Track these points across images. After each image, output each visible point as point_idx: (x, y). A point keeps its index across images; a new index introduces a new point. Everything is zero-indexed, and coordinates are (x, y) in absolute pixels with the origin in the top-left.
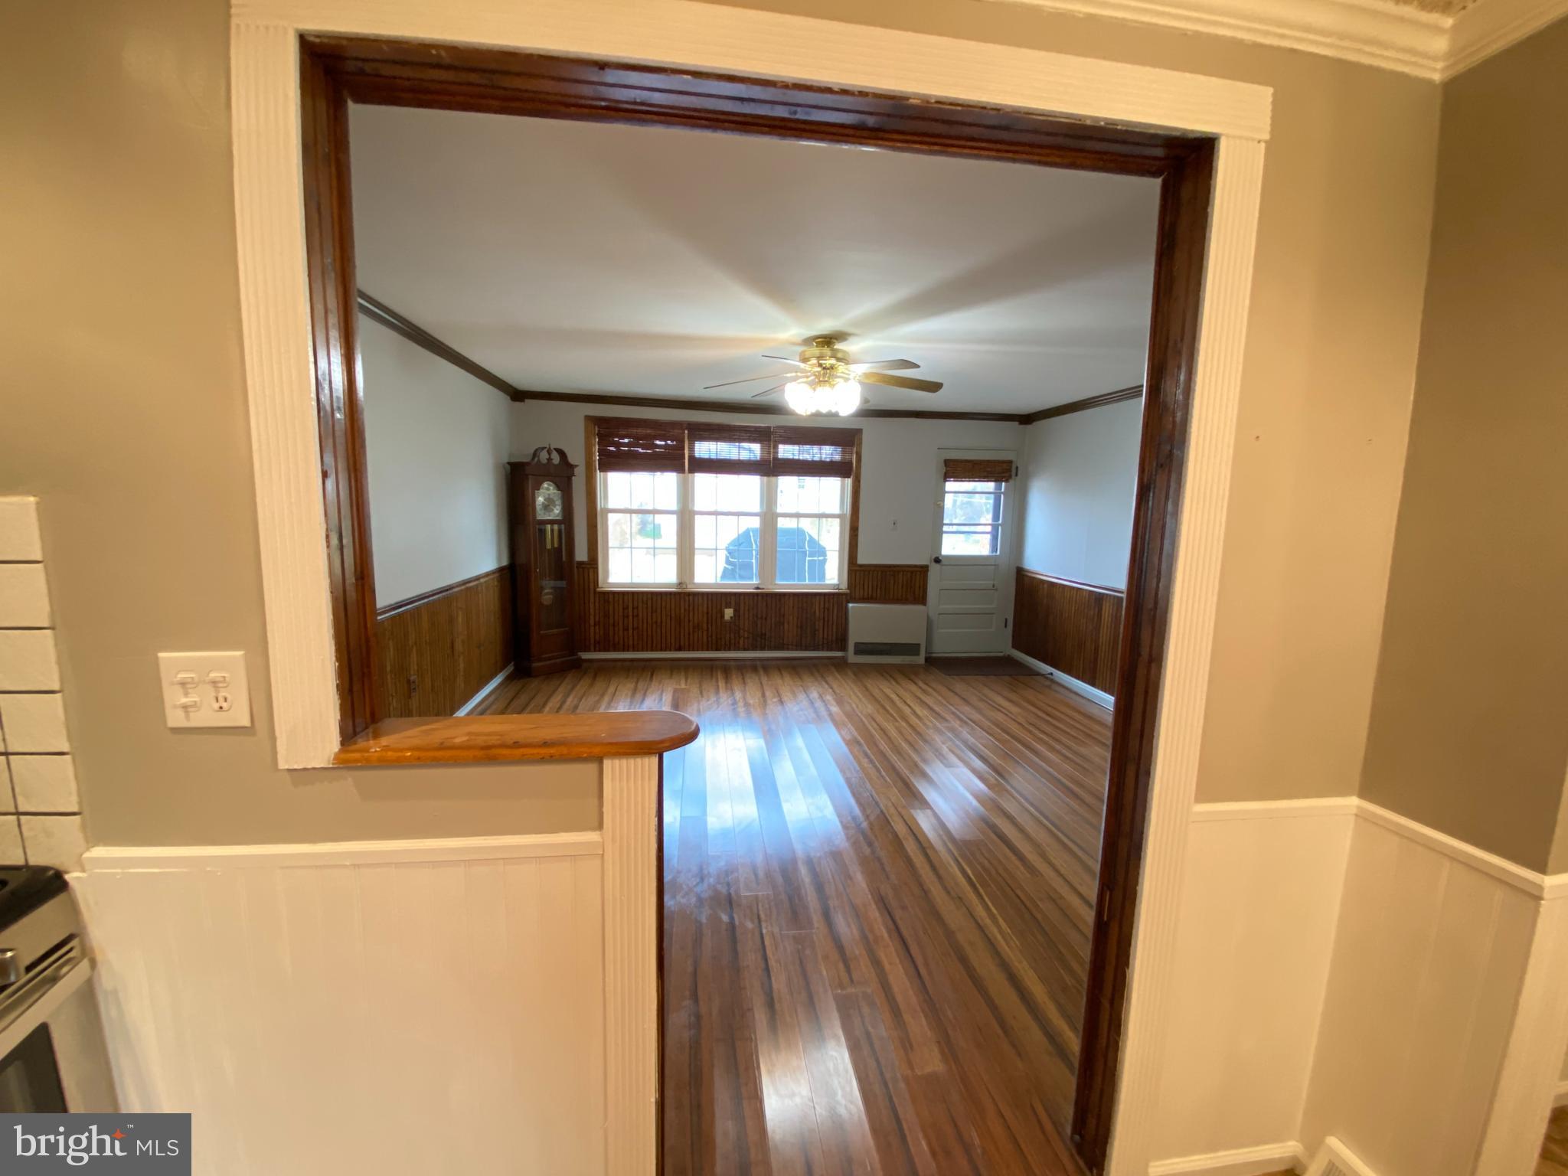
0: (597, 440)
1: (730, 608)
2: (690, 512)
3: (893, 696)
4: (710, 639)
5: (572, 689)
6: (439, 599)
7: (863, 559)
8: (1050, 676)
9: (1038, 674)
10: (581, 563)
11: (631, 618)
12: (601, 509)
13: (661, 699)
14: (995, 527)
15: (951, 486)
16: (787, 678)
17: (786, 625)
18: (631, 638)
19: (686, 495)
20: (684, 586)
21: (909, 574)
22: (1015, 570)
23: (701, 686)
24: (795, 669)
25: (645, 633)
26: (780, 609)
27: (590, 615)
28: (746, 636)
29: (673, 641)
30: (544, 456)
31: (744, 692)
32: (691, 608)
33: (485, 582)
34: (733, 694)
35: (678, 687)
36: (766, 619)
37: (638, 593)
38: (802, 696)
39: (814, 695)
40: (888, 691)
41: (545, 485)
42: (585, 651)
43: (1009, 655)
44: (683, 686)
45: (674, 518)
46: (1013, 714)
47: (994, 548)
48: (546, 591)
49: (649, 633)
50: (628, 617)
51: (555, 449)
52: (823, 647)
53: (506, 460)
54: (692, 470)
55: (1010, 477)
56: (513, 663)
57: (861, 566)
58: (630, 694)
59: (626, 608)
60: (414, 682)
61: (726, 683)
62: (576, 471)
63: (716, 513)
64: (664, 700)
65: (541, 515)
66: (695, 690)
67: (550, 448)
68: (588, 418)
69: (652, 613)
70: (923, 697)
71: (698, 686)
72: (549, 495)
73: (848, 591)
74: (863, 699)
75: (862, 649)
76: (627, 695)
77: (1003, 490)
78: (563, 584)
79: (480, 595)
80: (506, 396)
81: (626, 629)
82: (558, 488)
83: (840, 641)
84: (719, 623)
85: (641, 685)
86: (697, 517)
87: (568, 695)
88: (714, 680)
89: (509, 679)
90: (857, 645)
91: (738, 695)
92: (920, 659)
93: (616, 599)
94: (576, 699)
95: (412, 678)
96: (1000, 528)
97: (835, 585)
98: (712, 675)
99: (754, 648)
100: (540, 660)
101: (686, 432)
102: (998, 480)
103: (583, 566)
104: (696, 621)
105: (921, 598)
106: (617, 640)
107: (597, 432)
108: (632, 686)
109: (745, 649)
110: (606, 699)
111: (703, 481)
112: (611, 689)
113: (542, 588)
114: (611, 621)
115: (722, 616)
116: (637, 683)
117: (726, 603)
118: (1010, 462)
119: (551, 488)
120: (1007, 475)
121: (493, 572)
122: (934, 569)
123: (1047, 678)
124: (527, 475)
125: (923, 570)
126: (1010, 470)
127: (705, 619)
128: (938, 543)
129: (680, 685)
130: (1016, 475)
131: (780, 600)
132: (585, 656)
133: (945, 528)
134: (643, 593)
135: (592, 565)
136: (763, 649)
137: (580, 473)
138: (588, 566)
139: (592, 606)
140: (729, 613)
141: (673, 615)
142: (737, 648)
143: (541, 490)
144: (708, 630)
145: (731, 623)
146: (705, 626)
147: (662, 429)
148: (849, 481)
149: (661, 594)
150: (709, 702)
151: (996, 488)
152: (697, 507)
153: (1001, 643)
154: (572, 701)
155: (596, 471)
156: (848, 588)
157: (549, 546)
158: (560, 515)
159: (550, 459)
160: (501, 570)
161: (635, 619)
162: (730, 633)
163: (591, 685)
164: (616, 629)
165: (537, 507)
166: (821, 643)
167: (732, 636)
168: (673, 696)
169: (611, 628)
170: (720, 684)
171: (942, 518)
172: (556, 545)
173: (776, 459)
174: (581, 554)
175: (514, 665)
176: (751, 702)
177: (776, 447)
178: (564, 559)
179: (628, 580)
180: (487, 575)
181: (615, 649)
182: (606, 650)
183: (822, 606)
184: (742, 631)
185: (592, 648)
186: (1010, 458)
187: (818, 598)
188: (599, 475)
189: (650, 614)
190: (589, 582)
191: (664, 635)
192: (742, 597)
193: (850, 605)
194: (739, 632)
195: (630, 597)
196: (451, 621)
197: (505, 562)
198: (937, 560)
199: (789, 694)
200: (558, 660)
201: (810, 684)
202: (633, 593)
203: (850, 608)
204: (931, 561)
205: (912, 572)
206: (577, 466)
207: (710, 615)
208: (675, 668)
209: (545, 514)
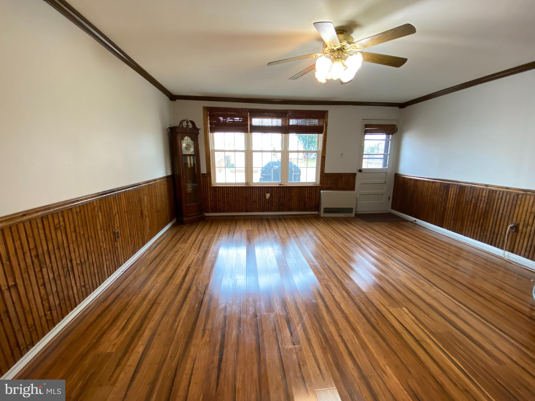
0: (209, 118)
1: (269, 193)
2: (250, 150)
3: (348, 233)
4: (260, 207)
5: (202, 230)
6: (132, 190)
7: (327, 170)
8: (415, 222)
9: (408, 221)
10: (203, 174)
11: (226, 198)
12: (212, 150)
13: (242, 235)
14: (385, 156)
15: (367, 137)
16: (296, 224)
17: (293, 201)
18: (226, 207)
19: (248, 143)
20: (249, 184)
21: (347, 177)
22: (394, 175)
23: (258, 228)
24: (298, 219)
25: (232, 204)
26: (290, 193)
27: (208, 197)
28: (275, 205)
29: (244, 207)
30: (185, 124)
31: (278, 231)
32: (252, 193)
33: (159, 182)
34: (274, 232)
35: (248, 229)
36: (284, 198)
37: (229, 187)
38: (305, 234)
39: (311, 233)
40: (344, 230)
41: (186, 138)
42: (207, 213)
43: (390, 212)
44: (251, 229)
45: (243, 153)
46: (409, 242)
47: (385, 165)
48: (188, 187)
49: (234, 204)
50: (225, 197)
51: (190, 121)
52: (309, 210)
53: (168, 127)
54: (251, 132)
55: (394, 132)
56: (176, 218)
57: (326, 174)
58: (227, 232)
59: (223, 194)
60: (117, 233)
61: (269, 227)
62: (200, 131)
63: (262, 151)
64: (243, 236)
65: (185, 152)
66: (256, 230)
67: (187, 120)
68: (204, 108)
69: (235, 196)
70: (363, 233)
71: (257, 228)
72: (188, 142)
73: (320, 185)
74: (335, 235)
75: (327, 210)
76: (225, 233)
77: (390, 138)
78: (196, 185)
79: (157, 188)
80: (167, 97)
81: (224, 203)
82: (192, 140)
83: (317, 207)
84: (264, 199)
85: (231, 228)
86: (254, 153)
87: (199, 233)
88: (264, 225)
89: (173, 226)
90: (325, 209)
91: (276, 233)
92: (353, 215)
93: (219, 190)
94: (203, 235)
95: (116, 231)
96: (388, 156)
97: (314, 183)
98: (262, 224)
99: (279, 210)
100: (187, 217)
101: (249, 114)
102: (388, 134)
103: (205, 175)
104: (254, 199)
105: (352, 188)
106: (220, 208)
107: (208, 114)
108: (228, 228)
109: (275, 211)
110: (217, 235)
111: (256, 136)
112: (219, 230)
113: (187, 186)
114: (218, 200)
115: (265, 196)
116: (230, 227)
117: (267, 191)
118: (395, 125)
119: (189, 139)
120: (393, 131)
121: (163, 178)
122: (359, 175)
123: (413, 223)
124: (177, 133)
125: (354, 175)
126: (394, 129)
127: (258, 198)
128: (361, 163)
129: (249, 228)
130: (397, 131)
131: (290, 189)
132: (207, 214)
133: (364, 156)
134: (231, 187)
135: (208, 175)
136: (282, 211)
137: (201, 132)
138: (207, 175)
139: (209, 193)
140: (268, 195)
141: (244, 197)
142: (271, 211)
143: (184, 141)
144: (259, 203)
145: (269, 199)
146: (258, 202)
147: (238, 112)
148: (321, 136)
149: (239, 187)
150: (264, 237)
151: (386, 138)
152: (254, 148)
153: (387, 207)
154: (201, 236)
155: (209, 132)
156: (320, 184)
157: (189, 166)
158: (193, 152)
159: (187, 126)
160: (167, 177)
161: (228, 198)
162: (268, 204)
163: (210, 228)
164: (220, 203)
165: (183, 148)
166: (308, 208)
167: (270, 205)
168: (247, 233)
169: (218, 202)
170: (267, 228)
171: (363, 151)
172: (192, 166)
173: (289, 125)
174: (203, 170)
175: (177, 219)
176: (283, 236)
177: (289, 120)
178: (196, 172)
179: (224, 182)
180: (160, 179)
181: (220, 211)
182: (216, 212)
183: (309, 192)
184: (273, 203)
185: (210, 211)
186: (394, 124)
187: (307, 188)
188: (210, 134)
189: (234, 196)
190: (207, 182)
191: (240, 205)
192: (274, 188)
193: (322, 191)
194: (272, 203)
195: (225, 189)
196: (140, 201)
197: (169, 173)
198: (360, 171)
199: (299, 232)
200: (195, 217)
201: (307, 227)
202: (227, 187)
203: (322, 193)
204: (357, 171)
205: (349, 176)
206: (200, 129)
207: (260, 196)
208: (246, 219)
209: (186, 151)
